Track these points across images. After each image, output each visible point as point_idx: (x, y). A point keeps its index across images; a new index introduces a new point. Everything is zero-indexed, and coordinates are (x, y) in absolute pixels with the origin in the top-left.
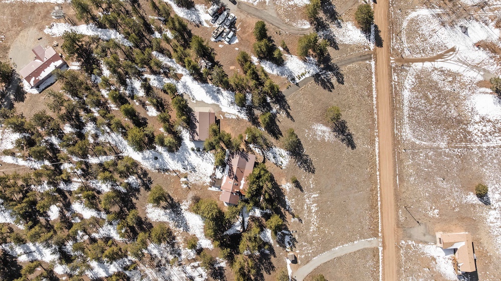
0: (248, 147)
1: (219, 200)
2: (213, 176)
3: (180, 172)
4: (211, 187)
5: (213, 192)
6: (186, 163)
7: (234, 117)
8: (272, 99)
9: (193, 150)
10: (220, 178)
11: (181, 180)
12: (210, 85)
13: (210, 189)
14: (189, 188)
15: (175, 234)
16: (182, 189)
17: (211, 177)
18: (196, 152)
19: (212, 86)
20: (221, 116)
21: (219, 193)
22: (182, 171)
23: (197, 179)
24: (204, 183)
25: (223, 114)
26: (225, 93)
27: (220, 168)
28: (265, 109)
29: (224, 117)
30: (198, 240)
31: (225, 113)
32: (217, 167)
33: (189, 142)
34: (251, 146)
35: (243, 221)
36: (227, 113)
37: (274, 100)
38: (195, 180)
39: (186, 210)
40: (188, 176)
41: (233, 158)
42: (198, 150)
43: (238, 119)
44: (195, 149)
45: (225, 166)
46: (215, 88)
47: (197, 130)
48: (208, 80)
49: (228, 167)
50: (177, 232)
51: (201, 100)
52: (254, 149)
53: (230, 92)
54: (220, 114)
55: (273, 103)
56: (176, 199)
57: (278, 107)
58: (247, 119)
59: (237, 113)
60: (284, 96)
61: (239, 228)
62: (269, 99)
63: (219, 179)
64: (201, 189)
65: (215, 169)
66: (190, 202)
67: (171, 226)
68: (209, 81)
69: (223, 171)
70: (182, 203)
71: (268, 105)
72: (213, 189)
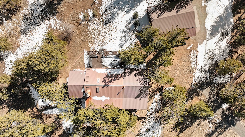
0: (155, 92)
1: (73, 68)
2: (103, 53)
3: (100, 5)
4: (88, 53)
5: (82, 58)
6: (115, 10)
7: (193, 64)
8: (228, 109)
9: (135, 16)
10: (103, 63)
11: (89, 10)
12: (232, 20)
13: (85, 52)
14: (80, 24)
15: (15, 20)
16: (78, 14)
17: (102, 50)
18: (133, 22)
19: (231, 23)
20: (191, 46)
21: (81, 67)
22: (102, 8)
23: (96, 32)
24: (91, 42)
25: (195, 48)
26: (224, 44)
27: (118, 60)
28: (212, 104)
29: (190, 50)
30: (13, 52)
31: (196, 50)
32: (118, 56)
33: (146, 8)
34: (157, 97)
35: (51, 108)
36: (198, 52)
37: (227, 113)
38: (93, 30)
39: (49, 26)
40: (96, 19)
41: (135, 75)
42: (136, 24)
43: (192, 70)
44: (137, 19)
45: (122, 67)
46: (228, 28)
47: (166, 14)
48: (239, 15)
49: (121, 71)
50: (17, 22)
51: (207, 12)
52: (154, 101)
53: (227, 51)
54: (193, 43)
55: (223, 112)
56: (61, 8)
57: (218, 121)
58: (194, 83)
59: (199, 67)
60: (234, 125)
61: (40, 104)
62: (225, 106)
63: (101, 62)
64: (82, 40)
65: (114, 53)
66: (61, 29)
67: (24, 11)
68: (236, 17)
69: (114, 66)
70: (59, 18)
71: (219, 106)
72: (86, 58)
